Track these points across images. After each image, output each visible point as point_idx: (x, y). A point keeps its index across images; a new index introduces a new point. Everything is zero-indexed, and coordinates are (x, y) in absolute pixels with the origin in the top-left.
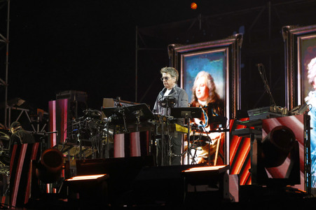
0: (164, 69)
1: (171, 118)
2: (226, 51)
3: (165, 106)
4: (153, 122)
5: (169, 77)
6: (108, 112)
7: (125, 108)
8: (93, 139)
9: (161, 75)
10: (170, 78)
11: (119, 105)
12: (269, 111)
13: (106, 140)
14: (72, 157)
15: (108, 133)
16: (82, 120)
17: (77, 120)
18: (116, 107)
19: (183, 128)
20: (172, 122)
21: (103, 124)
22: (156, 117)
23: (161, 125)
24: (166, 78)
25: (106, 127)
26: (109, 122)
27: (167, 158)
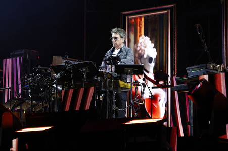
0: (114, 30)
1: (115, 74)
2: (168, 12)
3: (109, 64)
4: (99, 78)
5: (118, 37)
6: (57, 69)
7: (72, 65)
8: (43, 94)
9: (111, 35)
10: (119, 39)
11: (67, 63)
12: (206, 68)
13: (55, 95)
14: (24, 111)
15: (57, 88)
16: (32, 76)
17: (29, 77)
18: (64, 64)
19: (126, 84)
20: (116, 78)
21: (53, 80)
22: (102, 74)
23: (106, 81)
24: (116, 38)
25: (55, 83)
26: (57, 78)
27: (112, 112)
